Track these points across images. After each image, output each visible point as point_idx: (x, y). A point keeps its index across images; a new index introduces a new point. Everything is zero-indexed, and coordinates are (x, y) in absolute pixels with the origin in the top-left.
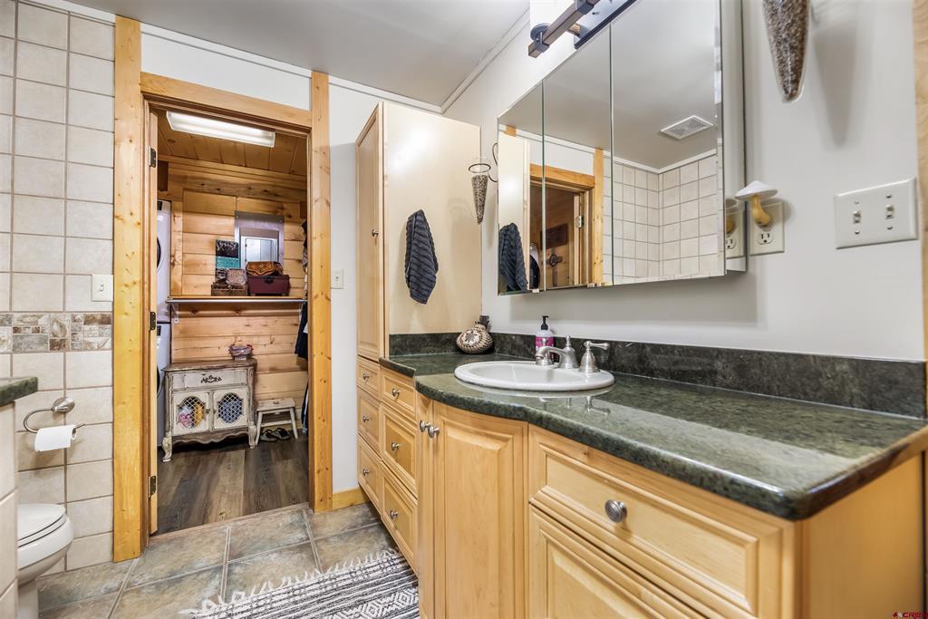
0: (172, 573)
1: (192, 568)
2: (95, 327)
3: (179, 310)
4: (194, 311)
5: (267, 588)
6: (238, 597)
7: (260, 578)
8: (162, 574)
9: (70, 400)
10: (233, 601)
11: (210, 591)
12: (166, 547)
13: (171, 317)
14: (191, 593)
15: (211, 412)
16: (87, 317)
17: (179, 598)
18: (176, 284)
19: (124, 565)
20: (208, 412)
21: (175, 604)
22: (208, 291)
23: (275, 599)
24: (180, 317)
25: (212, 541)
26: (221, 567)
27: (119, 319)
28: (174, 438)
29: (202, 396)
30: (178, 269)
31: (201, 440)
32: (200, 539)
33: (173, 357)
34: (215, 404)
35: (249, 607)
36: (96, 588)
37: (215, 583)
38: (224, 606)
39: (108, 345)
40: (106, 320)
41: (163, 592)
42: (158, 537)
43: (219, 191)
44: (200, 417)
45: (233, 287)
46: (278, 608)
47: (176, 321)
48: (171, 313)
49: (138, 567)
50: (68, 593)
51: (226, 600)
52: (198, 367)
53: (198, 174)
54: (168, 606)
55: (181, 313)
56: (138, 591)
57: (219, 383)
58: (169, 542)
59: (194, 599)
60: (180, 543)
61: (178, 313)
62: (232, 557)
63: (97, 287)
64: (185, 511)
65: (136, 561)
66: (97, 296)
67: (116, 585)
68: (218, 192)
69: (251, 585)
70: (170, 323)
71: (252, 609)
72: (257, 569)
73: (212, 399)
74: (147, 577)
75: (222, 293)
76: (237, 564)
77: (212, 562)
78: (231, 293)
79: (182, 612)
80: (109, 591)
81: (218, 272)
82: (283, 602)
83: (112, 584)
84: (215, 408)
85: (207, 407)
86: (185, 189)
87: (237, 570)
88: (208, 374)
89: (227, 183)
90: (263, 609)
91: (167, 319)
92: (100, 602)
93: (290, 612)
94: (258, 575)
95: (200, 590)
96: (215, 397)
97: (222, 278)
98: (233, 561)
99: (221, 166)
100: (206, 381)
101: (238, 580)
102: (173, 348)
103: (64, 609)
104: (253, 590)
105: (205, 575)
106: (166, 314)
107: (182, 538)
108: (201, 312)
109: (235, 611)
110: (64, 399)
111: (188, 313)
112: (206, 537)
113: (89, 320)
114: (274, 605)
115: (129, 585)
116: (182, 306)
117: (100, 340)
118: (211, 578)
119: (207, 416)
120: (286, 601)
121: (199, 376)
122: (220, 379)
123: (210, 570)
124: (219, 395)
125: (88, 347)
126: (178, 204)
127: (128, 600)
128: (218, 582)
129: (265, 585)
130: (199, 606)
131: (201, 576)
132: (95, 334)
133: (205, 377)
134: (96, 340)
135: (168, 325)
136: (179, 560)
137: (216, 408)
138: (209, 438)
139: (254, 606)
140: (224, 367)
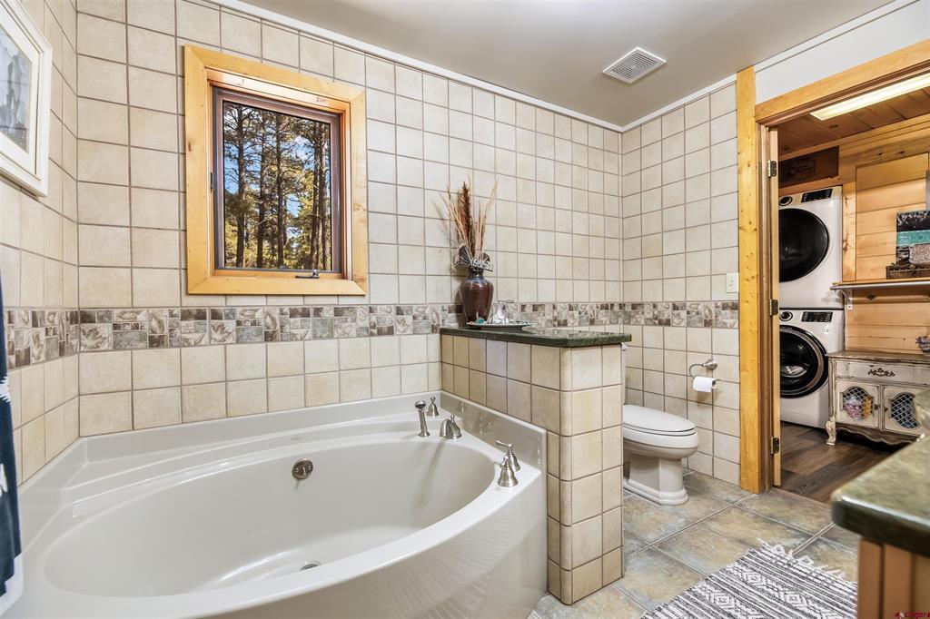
0: (772, 516)
1: (788, 523)
2: (728, 311)
3: (853, 296)
4: (871, 297)
5: (837, 574)
6: (806, 561)
7: (838, 565)
8: (764, 512)
9: (714, 362)
10: (800, 560)
11: (789, 543)
12: (780, 499)
13: (844, 303)
14: (774, 535)
15: (881, 409)
16: (724, 304)
17: (764, 532)
18: (849, 270)
19: (745, 493)
20: (877, 407)
21: (760, 533)
22: (883, 274)
23: (836, 584)
24: (854, 303)
25: (819, 517)
26: (811, 536)
27: (743, 306)
28: (838, 424)
29: (870, 389)
30: (851, 253)
31: (867, 435)
32: (809, 510)
33: (846, 344)
34: (886, 401)
35: (808, 572)
36: (723, 495)
37: (797, 541)
38: (790, 556)
39: (736, 326)
40: (735, 307)
41: (756, 522)
42: (778, 490)
43: (902, 154)
44: (868, 411)
45: (917, 266)
46: (833, 591)
47: (849, 307)
48: (843, 300)
49: (753, 499)
50: (708, 488)
51: (795, 556)
52: (865, 357)
53: (873, 145)
54: (753, 531)
55: (855, 299)
56: (743, 511)
57: (891, 378)
58: (784, 497)
59: (772, 539)
60: (792, 503)
61: (851, 299)
62: (825, 535)
63: (729, 283)
64: (815, 486)
65: (754, 495)
66: (729, 289)
67: (734, 500)
68: (900, 155)
69: (825, 562)
70: (843, 309)
71: (810, 575)
72: (841, 557)
73: (882, 394)
74: (754, 508)
75: (900, 275)
76: (825, 543)
77: (806, 528)
78: (914, 274)
79: (759, 539)
80: (727, 501)
81: (899, 251)
82: (841, 592)
83: (732, 498)
84: (886, 406)
85: (876, 402)
86: (857, 167)
87: (823, 546)
88: (877, 366)
89: (913, 141)
90: (820, 582)
91: (839, 306)
92: (720, 502)
93: (842, 602)
94: (839, 562)
95: (781, 537)
96: (886, 393)
97: (904, 256)
98: (824, 539)
99: (905, 123)
100: (874, 373)
101: (816, 552)
102: (846, 335)
103: (700, 493)
104: (823, 567)
105: (793, 532)
106: (837, 300)
107: (796, 501)
108: (878, 298)
109: (795, 566)
110: (711, 360)
111: (864, 299)
112: (815, 511)
113: (725, 307)
114: (831, 587)
115: (740, 505)
116: (856, 292)
117: (732, 321)
118: (795, 537)
119: (876, 412)
120: (846, 594)
121: (866, 366)
122: (892, 374)
123: (799, 531)
124: (892, 392)
125: (724, 326)
126: (852, 185)
127: (733, 512)
128: (798, 542)
129: (837, 571)
130: (773, 544)
131: (789, 531)
132: (727, 317)
133: (873, 369)
134: (729, 322)
135: (841, 312)
136: (782, 512)
137: (888, 405)
138: (880, 437)
139: (814, 575)
140: (898, 361)
